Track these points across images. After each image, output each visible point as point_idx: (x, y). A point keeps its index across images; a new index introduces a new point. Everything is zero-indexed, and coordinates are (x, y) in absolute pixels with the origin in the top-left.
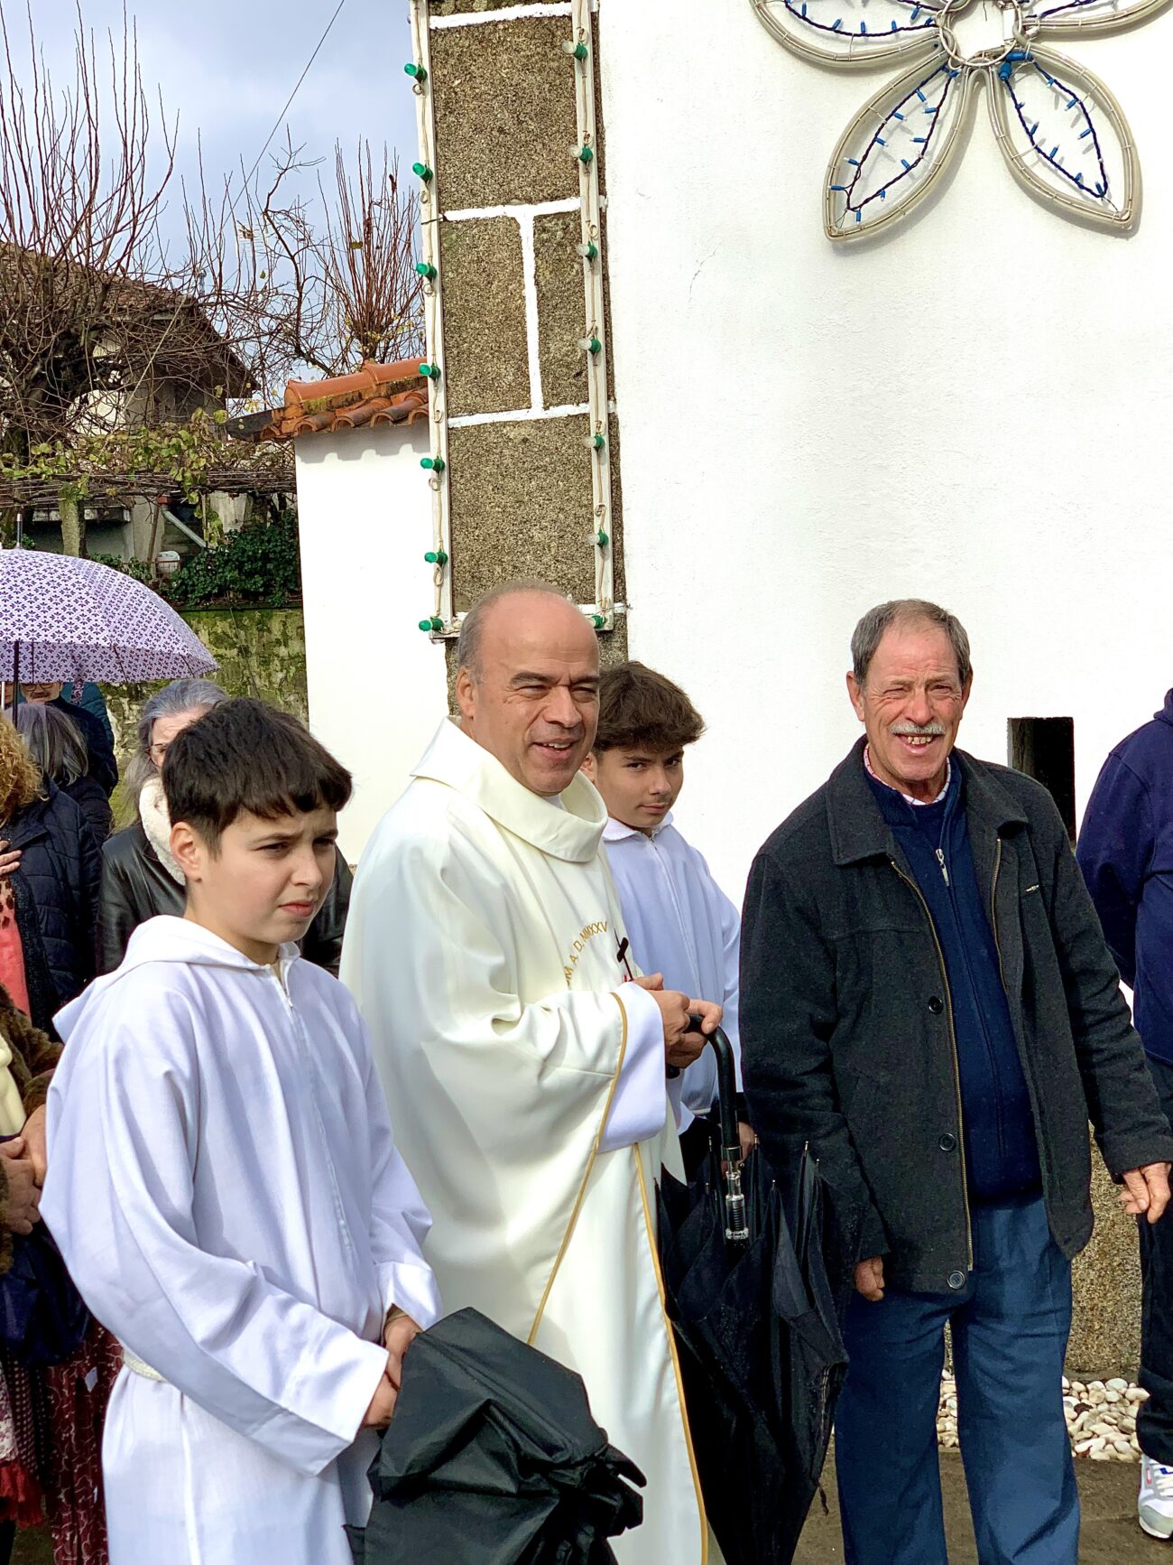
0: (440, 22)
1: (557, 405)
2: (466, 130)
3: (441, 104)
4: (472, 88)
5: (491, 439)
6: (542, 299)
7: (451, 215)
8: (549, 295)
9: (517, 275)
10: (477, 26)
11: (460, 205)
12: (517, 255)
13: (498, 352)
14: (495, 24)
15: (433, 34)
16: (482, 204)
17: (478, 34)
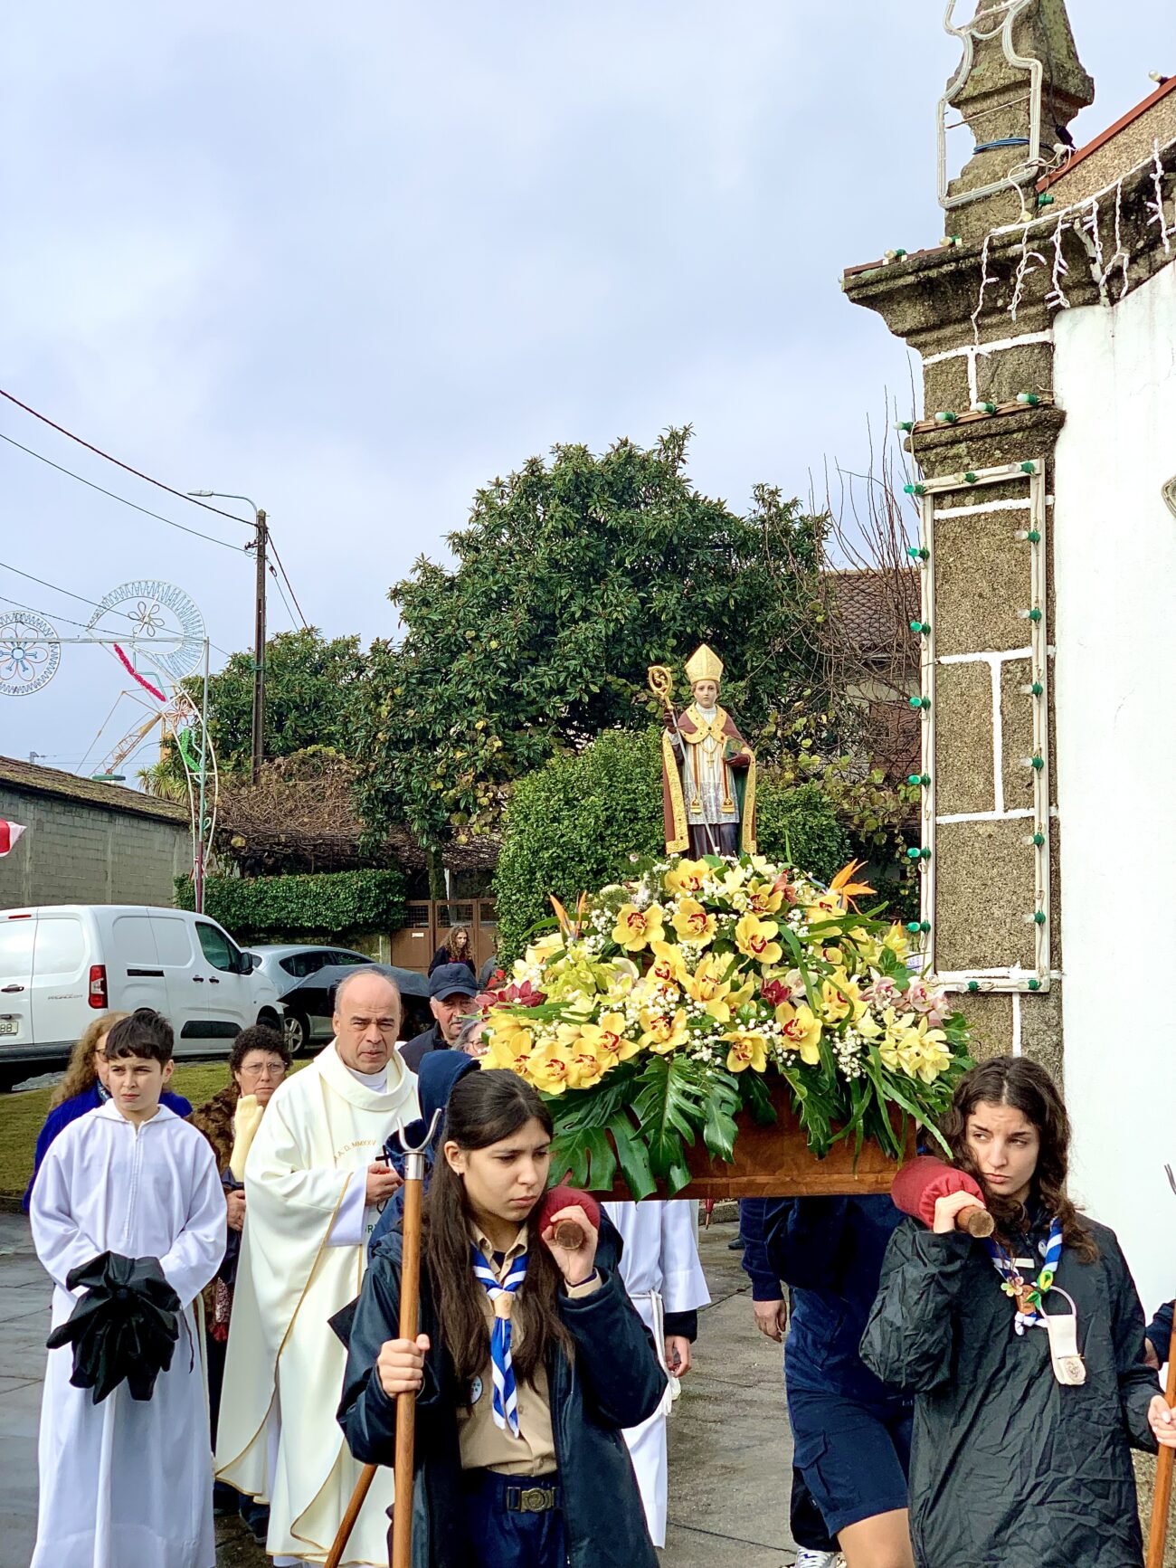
0: (941, 514)
1: (1014, 808)
2: (956, 595)
3: (940, 575)
4: (962, 564)
5: (966, 834)
6: (1005, 724)
7: (944, 660)
8: (1010, 722)
9: (988, 706)
10: (967, 517)
11: (950, 652)
12: (988, 690)
13: (973, 765)
14: (979, 515)
15: (936, 523)
16: (965, 652)
17: (968, 523)
